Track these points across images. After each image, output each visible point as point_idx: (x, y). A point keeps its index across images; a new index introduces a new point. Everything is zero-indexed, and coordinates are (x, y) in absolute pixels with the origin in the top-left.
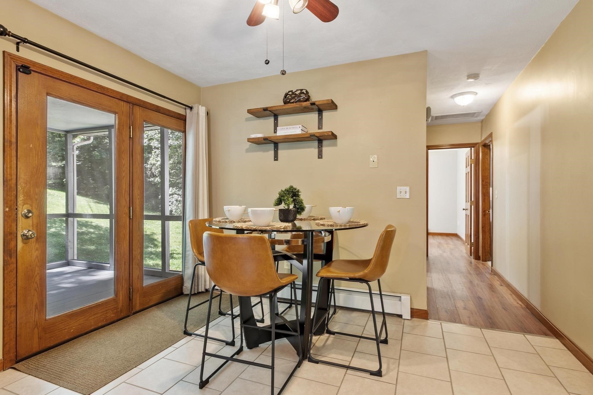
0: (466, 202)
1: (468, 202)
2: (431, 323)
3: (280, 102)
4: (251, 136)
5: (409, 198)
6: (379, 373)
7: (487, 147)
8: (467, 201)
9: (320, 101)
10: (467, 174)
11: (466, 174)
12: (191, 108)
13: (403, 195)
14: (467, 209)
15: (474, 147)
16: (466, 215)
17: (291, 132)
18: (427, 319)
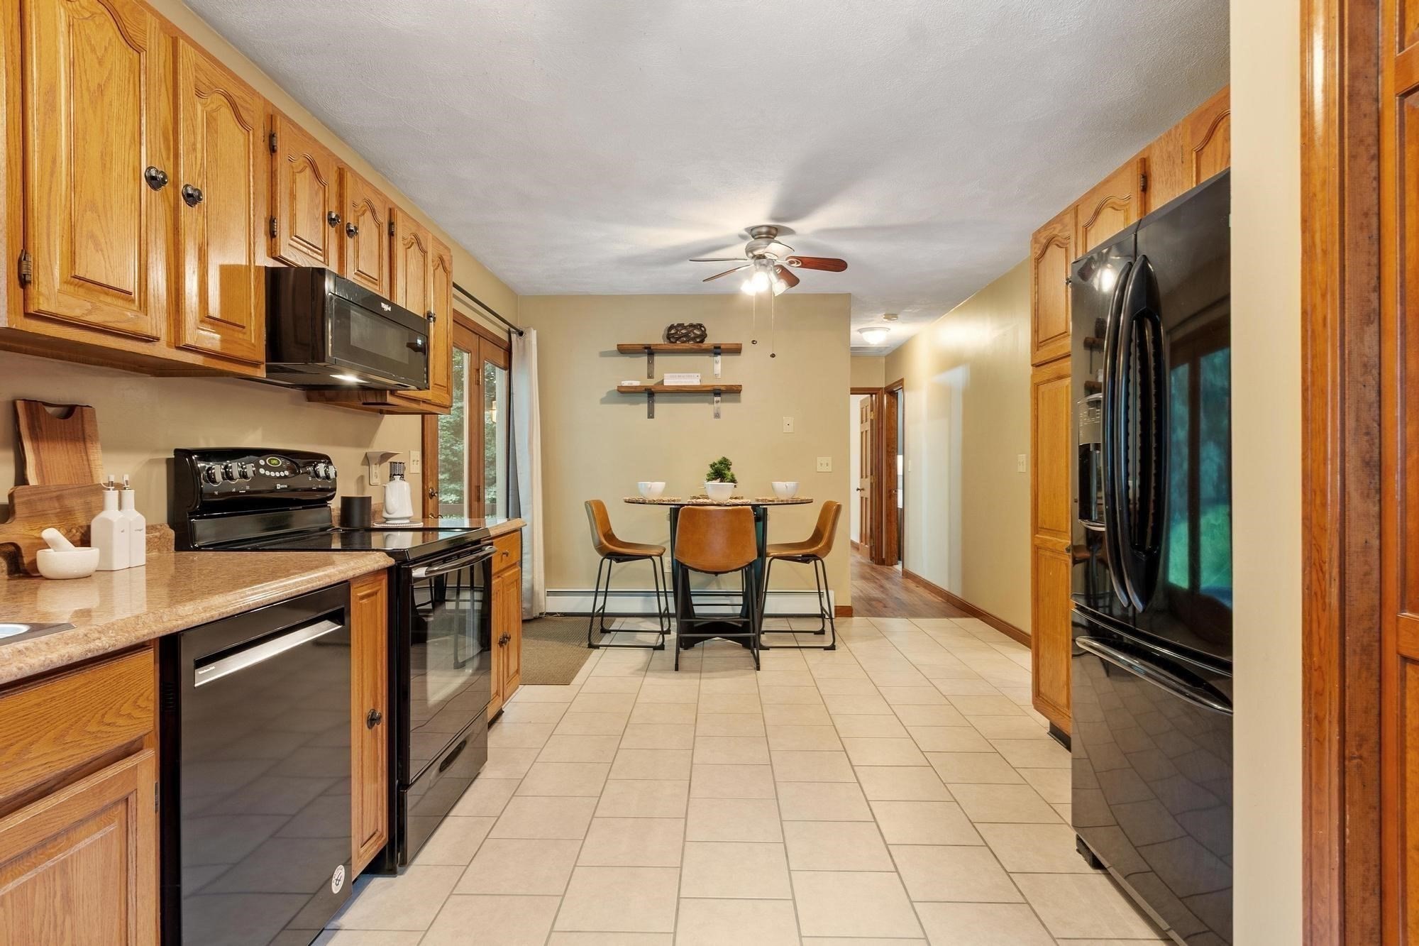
0: (862, 477)
1: (866, 477)
2: (856, 619)
3: (658, 339)
4: (623, 382)
5: (830, 471)
6: (832, 648)
7: (892, 392)
8: (864, 475)
9: (726, 344)
10: (864, 434)
11: (862, 433)
12: (521, 334)
13: (825, 469)
14: (863, 489)
15: (876, 394)
16: (862, 498)
17: (685, 382)
18: (852, 616)
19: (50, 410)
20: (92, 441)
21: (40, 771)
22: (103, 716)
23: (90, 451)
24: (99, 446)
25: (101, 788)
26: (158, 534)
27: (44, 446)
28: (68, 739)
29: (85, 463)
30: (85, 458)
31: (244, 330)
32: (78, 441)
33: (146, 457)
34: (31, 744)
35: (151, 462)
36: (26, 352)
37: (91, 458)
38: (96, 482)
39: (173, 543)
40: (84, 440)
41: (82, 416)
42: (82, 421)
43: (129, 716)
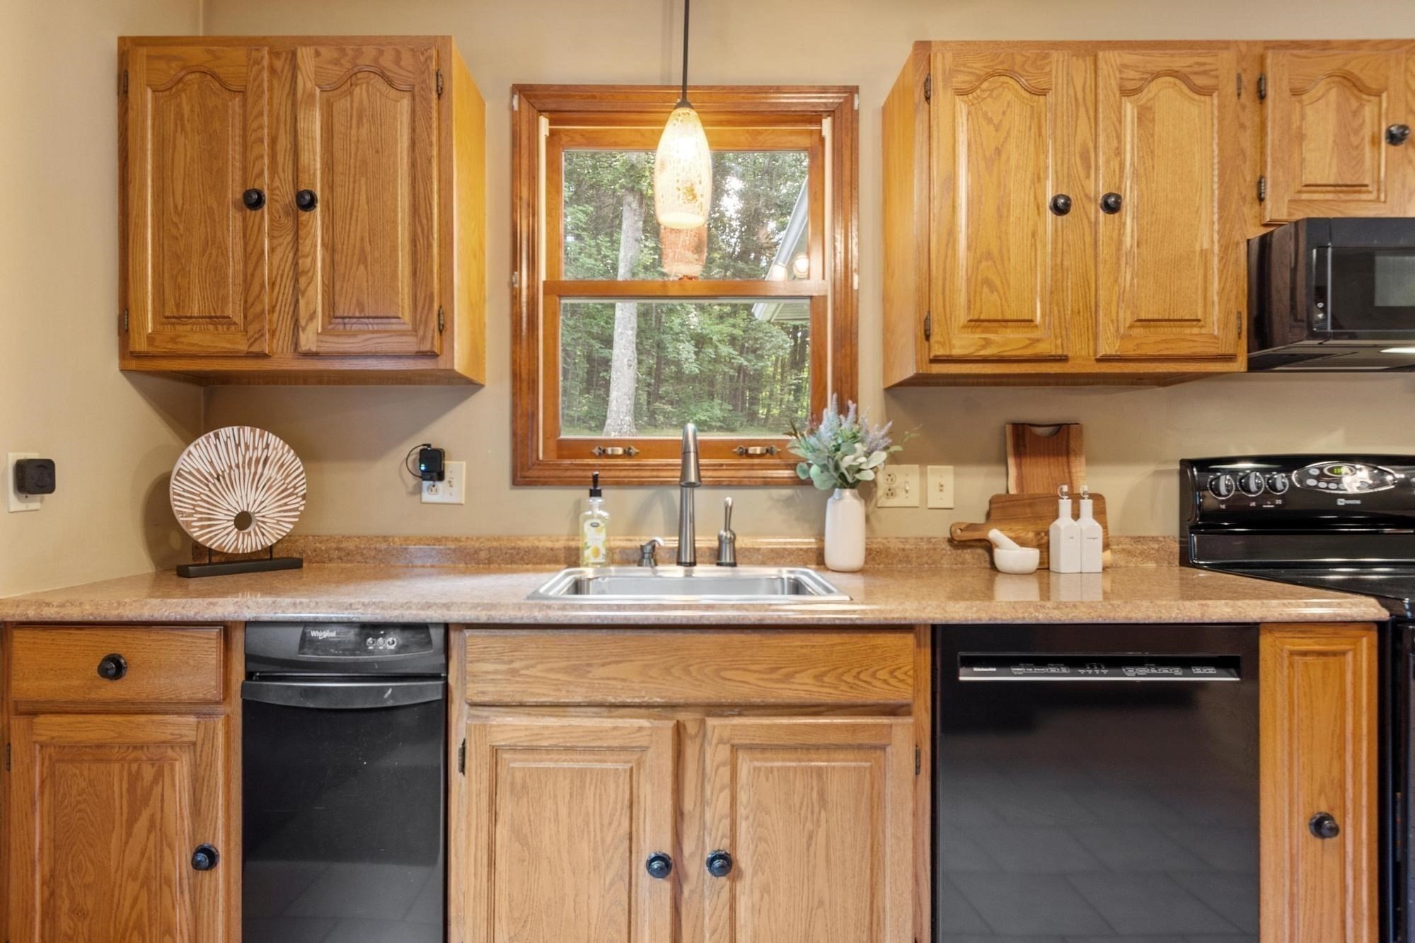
19: (1039, 431)
20: (1076, 455)
21: (803, 694)
22: (859, 673)
23: (1072, 465)
24: (1083, 459)
25: (854, 728)
26: (1156, 546)
27: (1027, 461)
28: (826, 679)
29: (1067, 475)
30: (1066, 470)
31: (1200, 324)
32: (1062, 455)
33: (1150, 468)
34: (796, 672)
35: (1158, 473)
36: (1014, 385)
37: (1073, 470)
38: (1075, 492)
39: (1177, 556)
40: (1068, 454)
41: (1068, 433)
42: (1068, 437)
43: (885, 681)
